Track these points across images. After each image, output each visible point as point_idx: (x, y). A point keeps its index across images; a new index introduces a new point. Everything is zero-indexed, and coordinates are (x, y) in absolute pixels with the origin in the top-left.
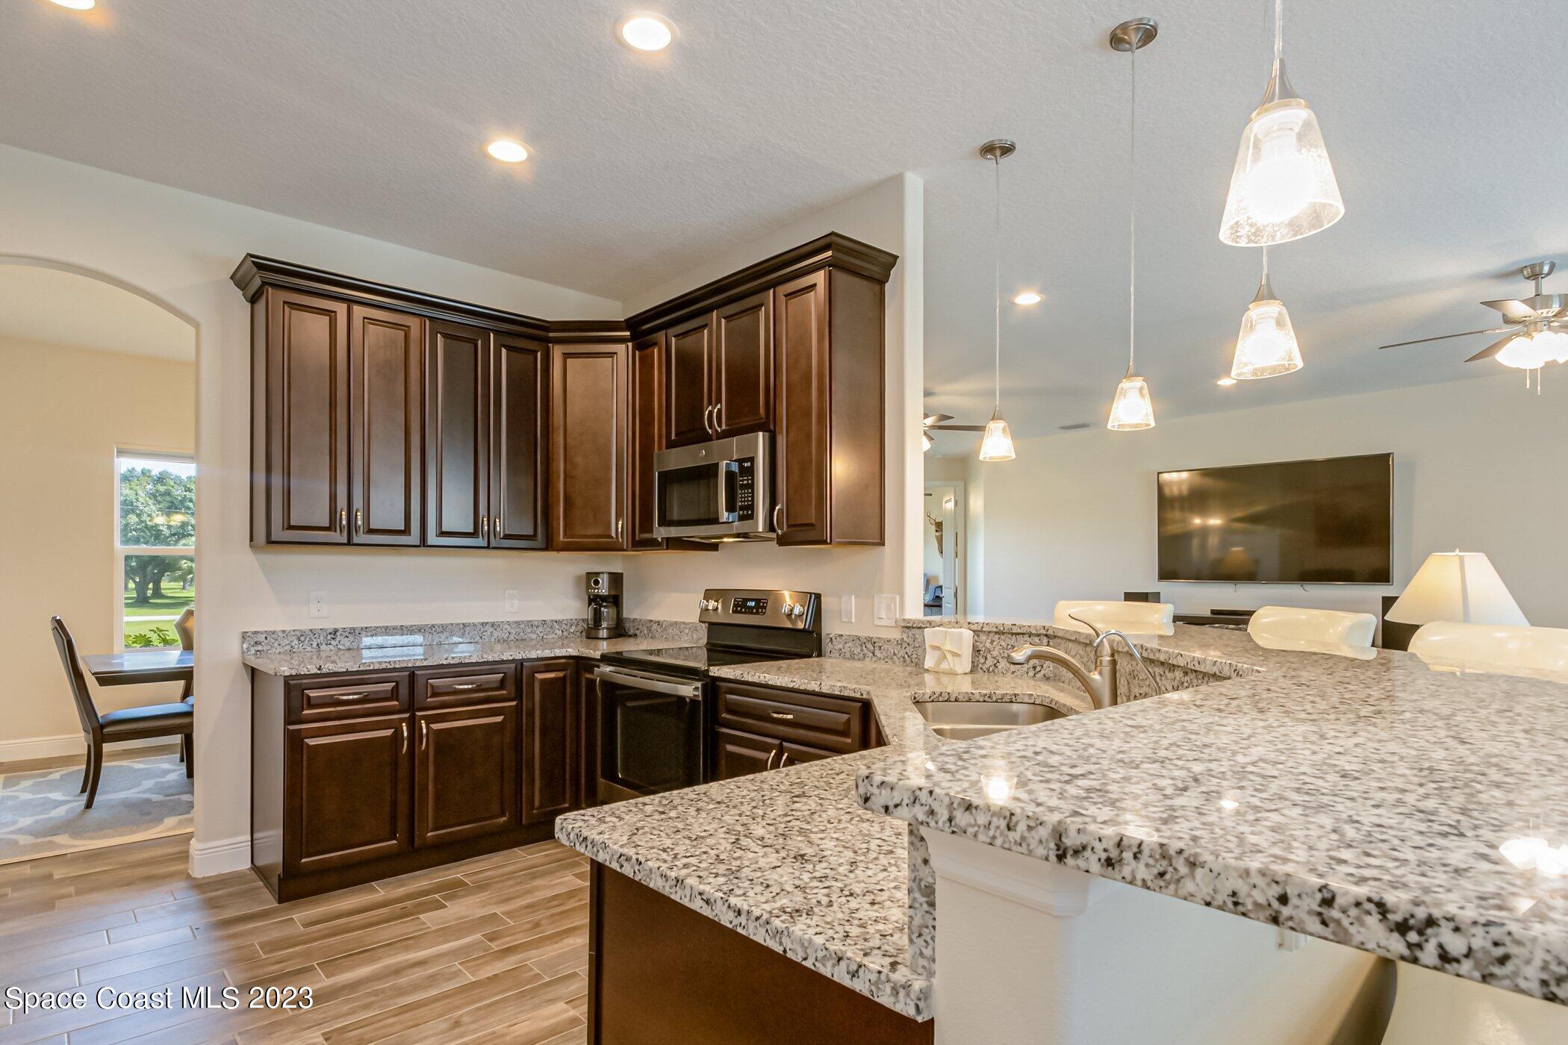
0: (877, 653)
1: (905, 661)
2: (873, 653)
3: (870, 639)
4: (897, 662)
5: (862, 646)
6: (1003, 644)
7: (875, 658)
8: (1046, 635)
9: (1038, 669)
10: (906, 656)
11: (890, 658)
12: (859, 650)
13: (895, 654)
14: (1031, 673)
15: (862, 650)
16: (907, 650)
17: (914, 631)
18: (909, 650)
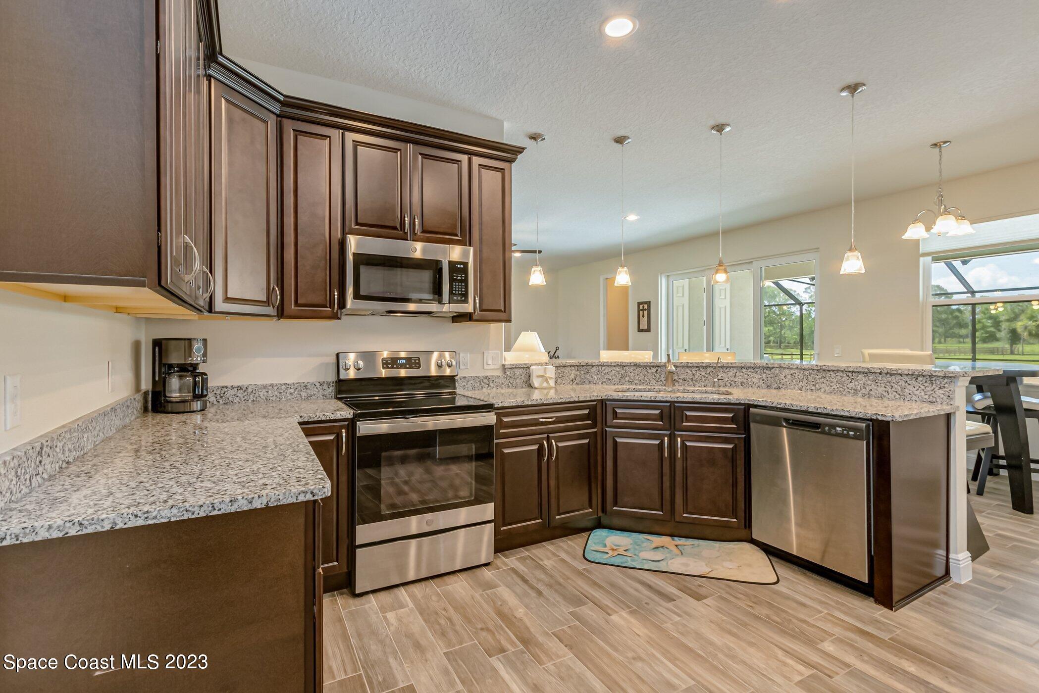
0: (491, 384)
1: (509, 387)
2: (488, 385)
3: (486, 377)
4: (504, 388)
5: (480, 382)
6: (559, 371)
7: (490, 387)
8: (577, 366)
9: (574, 380)
10: (510, 384)
11: (500, 386)
12: (478, 384)
13: (502, 384)
14: (571, 383)
15: (480, 384)
16: (510, 380)
17: (514, 370)
18: (511, 380)
